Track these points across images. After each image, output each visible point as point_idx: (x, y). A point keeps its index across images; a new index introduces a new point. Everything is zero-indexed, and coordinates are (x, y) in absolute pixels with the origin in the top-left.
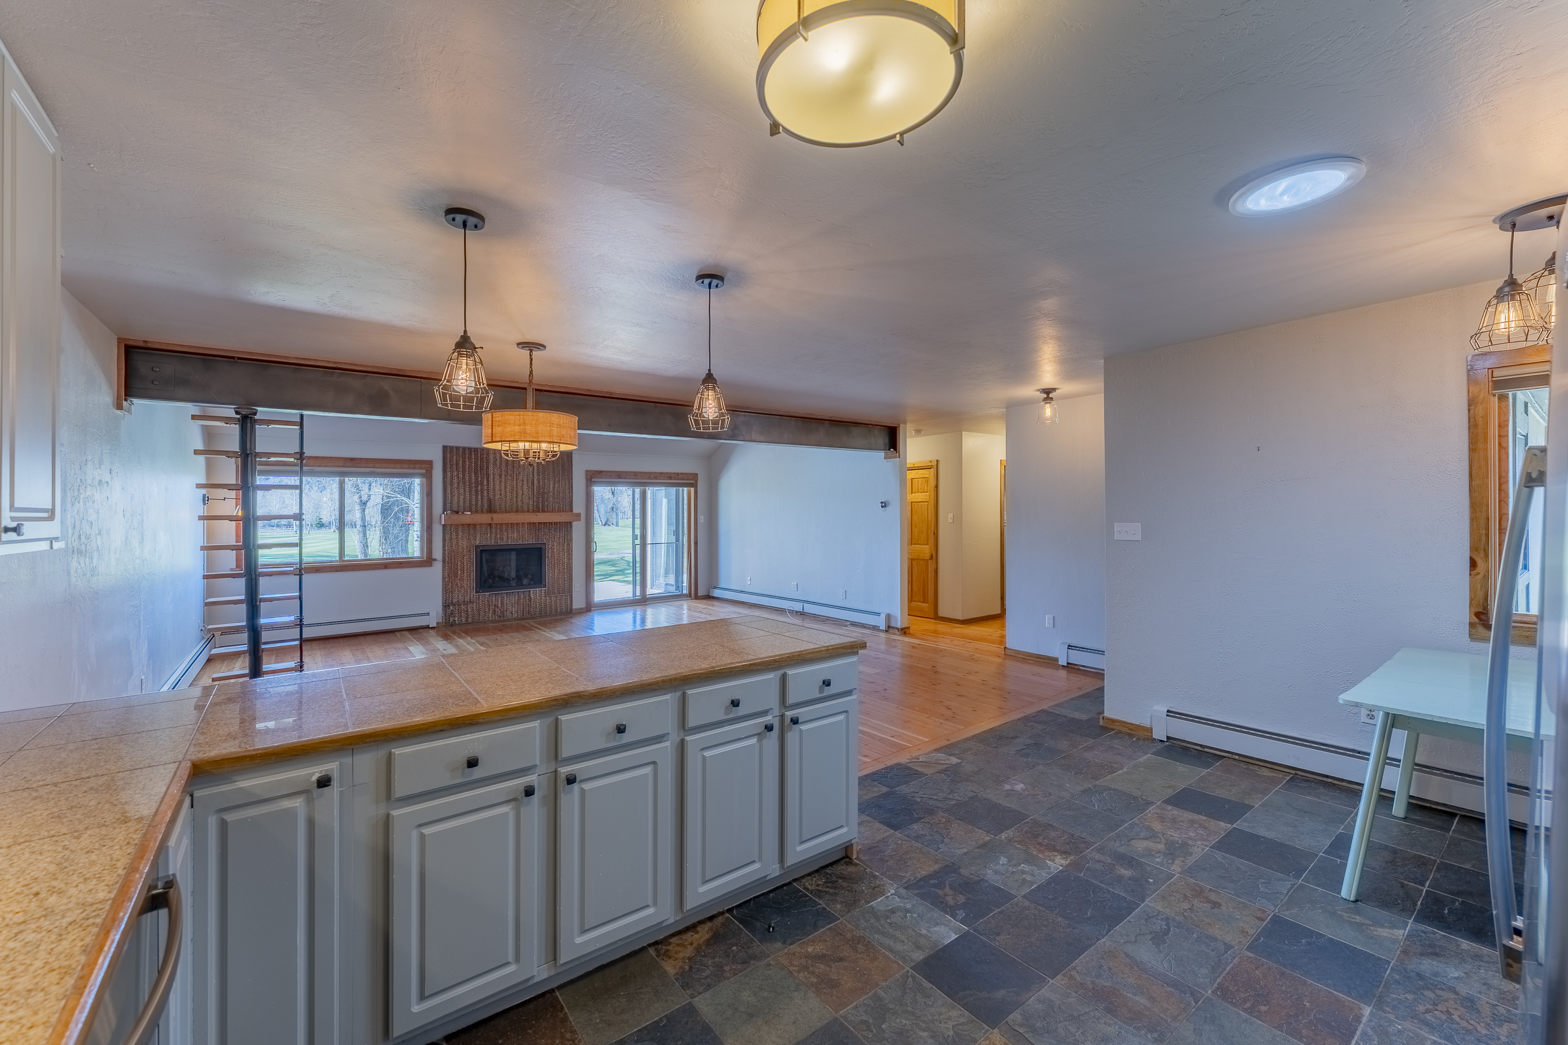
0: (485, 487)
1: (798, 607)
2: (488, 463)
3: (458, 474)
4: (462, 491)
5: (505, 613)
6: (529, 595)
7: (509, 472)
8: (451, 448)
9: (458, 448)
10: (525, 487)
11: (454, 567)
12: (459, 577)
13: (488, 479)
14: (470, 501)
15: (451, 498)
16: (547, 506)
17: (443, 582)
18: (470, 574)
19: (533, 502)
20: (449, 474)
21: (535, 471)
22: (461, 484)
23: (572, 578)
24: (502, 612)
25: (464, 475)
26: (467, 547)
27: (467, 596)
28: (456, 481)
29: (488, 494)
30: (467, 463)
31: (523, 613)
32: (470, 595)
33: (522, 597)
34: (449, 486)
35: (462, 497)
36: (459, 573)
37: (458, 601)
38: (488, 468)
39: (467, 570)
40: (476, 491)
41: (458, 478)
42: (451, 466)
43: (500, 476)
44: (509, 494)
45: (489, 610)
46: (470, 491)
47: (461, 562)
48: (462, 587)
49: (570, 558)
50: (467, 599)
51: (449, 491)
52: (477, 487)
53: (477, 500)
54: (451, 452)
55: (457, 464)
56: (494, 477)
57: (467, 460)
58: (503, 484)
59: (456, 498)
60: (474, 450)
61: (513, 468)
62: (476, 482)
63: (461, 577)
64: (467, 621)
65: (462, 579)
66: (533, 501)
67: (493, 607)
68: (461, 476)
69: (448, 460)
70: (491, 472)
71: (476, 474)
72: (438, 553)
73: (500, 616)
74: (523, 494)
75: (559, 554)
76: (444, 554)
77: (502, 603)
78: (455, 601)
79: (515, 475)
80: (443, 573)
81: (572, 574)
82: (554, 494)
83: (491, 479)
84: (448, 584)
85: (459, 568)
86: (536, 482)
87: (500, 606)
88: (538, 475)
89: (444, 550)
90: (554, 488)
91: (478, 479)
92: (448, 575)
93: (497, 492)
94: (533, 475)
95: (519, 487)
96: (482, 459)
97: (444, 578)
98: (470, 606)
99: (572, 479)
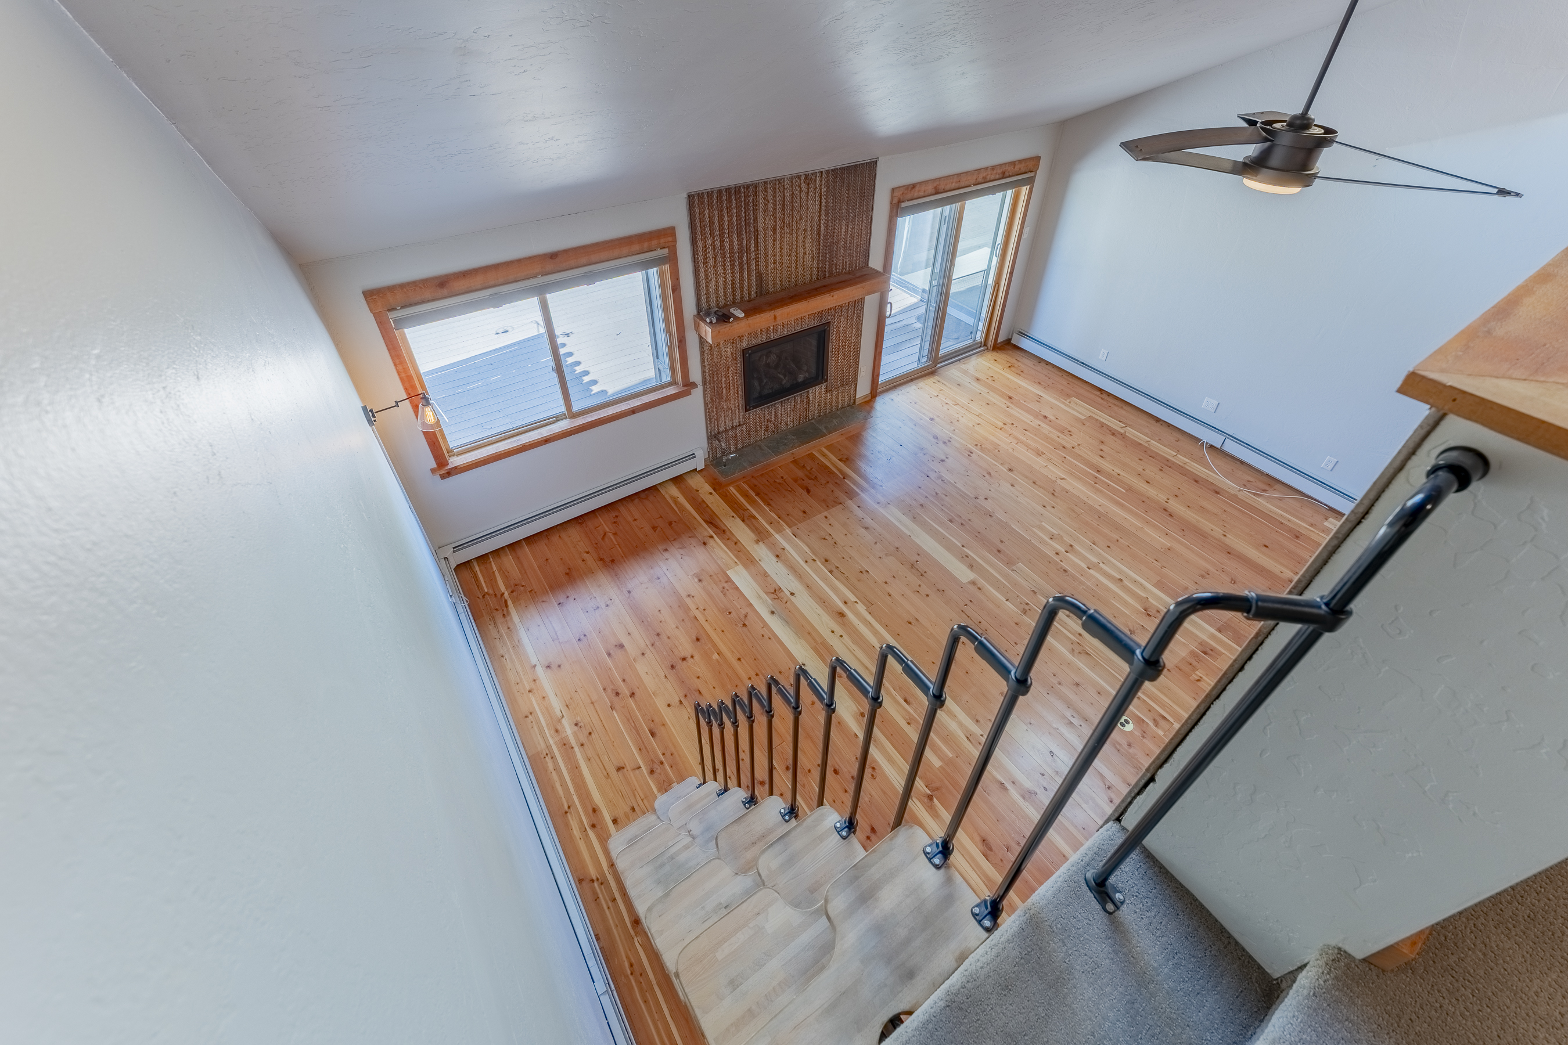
0: (753, 255)
1: (1216, 440)
2: (756, 210)
3: (714, 242)
4: (720, 270)
5: (780, 426)
6: (808, 397)
7: (787, 220)
8: (700, 195)
9: (710, 194)
10: (808, 240)
11: (717, 386)
12: (724, 398)
13: (756, 238)
14: (733, 284)
15: (707, 286)
16: (836, 265)
17: (705, 410)
18: (737, 390)
19: (818, 264)
20: (700, 245)
21: (823, 208)
22: (719, 259)
23: (858, 362)
24: (776, 427)
25: (722, 241)
26: (732, 354)
27: (735, 418)
28: (710, 255)
29: (757, 265)
30: (726, 218)
31: (800, 420)
32: (739, 417)
33: (799, 402)
34: (701, 265)
35: (721, 280)
36: (724, 391)
37: (726, 428)
38: (756, 220)
39: (734, 386)
40: (741, 264)
41: (714, 249)
42: (703, 228)
43: (774, 230)
44: (786, 259)
45: (761, 428)
46: (733, 266)
47: (725, 377)
48: (729, 409)
49: (859, 335)
50: (736, 422)
51: (702, 275)
52: (741, 258)
53: (742, 280)
54: (701, 203)
55: (711, 223)
56: (765, 234)
57: (725, 212)
58: (778, 243)
59: (712, 284)
60: (735, 191)
61: (792, 210)
62: (740, 251)
63: (727, 397)
64: (736, 448)
65: (728, 400)
66: (818, 261)
67: (766, 423)
68: (718, 244)
69: (698, 220)
70: (760, 226)
71: (739, 235)
72: (696, 374)
73: (774, 432)
74: (805, 253)
75: (846, 333)
76: (703, 372)
77: (776, 416)
78: (722, 429)
79: (794, 224)
80: (705, 397)
81: (859, 356)
82: (846, 243)
83: (761, 236)
84: (713, 411)
85: (723, 386)
86: (823, 228)
87: (773, 419)
88: (827, 215)
89: (703, 366)
90: (846, 232)
91: (742, 243)
92: (712, 399)
93: (770, 259)
94: (820, 216)
95: (800, 244)
96: (747, 205)
97: (706, 404)
98: (739, 429)
99: (872, 210)
